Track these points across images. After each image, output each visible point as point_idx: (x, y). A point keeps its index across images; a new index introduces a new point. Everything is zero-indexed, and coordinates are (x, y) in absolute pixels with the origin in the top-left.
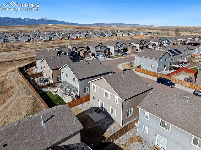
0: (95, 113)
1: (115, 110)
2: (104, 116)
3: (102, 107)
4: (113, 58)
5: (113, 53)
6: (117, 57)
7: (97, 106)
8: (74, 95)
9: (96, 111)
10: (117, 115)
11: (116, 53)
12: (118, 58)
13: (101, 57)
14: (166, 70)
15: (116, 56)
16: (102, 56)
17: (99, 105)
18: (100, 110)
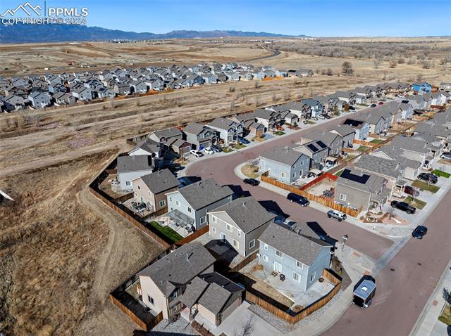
0: (217, 246)
1: (238, 243)
2: (228, 249)
3: (224, 240)
4: (226, 152)
5: (226, 140)
6: (233, 149)
7: (218, 239)
8: (190, 226)
9: (218, 244)
10: (240, 247)
11: (231, 141)
12: (235, 151)
13: (208, 152)
14: (303, 177)
15: (230, 147)
16: (209, 150)
17: (221, 238)
18: (222, 243)
